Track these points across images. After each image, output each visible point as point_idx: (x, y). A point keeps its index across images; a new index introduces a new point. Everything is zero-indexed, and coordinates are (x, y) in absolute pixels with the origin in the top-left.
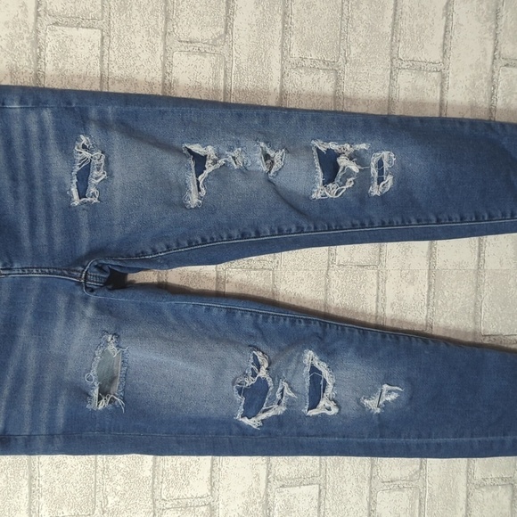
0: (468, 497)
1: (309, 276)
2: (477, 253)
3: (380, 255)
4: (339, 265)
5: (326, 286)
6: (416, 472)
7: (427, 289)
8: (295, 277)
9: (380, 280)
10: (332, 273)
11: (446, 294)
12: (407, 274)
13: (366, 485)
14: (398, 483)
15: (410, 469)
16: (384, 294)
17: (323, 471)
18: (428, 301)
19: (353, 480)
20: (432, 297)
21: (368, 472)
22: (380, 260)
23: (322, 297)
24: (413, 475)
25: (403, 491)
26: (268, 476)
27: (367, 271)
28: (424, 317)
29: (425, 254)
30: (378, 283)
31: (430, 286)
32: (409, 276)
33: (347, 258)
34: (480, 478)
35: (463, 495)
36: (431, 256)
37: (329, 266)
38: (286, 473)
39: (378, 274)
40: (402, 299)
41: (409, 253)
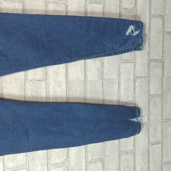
0: (86, 167)
1: (17, 85)
2: (84, 74)
3: (46, 76)
4: (30, 81)
5: (24, 89)
6: (66, 160)
7: (66, 88)
8: (11, 86)
9: (47, 86)
10: (27, 84)
11: (73, 90)
12: (57, 83)
13: (46, 167)
14: (58, 165)
15: (63, 159)
16: (49, 91)
17: (27, 163)
18: (67, 93)
19: (40, 166)
20: (68, 92)
21: (46, 162)
22: (46, 78)
23: (23, 94)
24: (64, 161)
25: (61, 168)
26: (4, 168)
27: (42, 82)
28: (65, 100)
29: (64, 75)
30: (46, 87)
31: (67, 87)
32: (58, 84)
33: (33, 78)
34: (90, 159)
35: (84, 167)
36: (67, 76)
37: (25, 81)
38: (12, 166)
39: (46, 83)
40: (56, 93)
41: (58, 75)
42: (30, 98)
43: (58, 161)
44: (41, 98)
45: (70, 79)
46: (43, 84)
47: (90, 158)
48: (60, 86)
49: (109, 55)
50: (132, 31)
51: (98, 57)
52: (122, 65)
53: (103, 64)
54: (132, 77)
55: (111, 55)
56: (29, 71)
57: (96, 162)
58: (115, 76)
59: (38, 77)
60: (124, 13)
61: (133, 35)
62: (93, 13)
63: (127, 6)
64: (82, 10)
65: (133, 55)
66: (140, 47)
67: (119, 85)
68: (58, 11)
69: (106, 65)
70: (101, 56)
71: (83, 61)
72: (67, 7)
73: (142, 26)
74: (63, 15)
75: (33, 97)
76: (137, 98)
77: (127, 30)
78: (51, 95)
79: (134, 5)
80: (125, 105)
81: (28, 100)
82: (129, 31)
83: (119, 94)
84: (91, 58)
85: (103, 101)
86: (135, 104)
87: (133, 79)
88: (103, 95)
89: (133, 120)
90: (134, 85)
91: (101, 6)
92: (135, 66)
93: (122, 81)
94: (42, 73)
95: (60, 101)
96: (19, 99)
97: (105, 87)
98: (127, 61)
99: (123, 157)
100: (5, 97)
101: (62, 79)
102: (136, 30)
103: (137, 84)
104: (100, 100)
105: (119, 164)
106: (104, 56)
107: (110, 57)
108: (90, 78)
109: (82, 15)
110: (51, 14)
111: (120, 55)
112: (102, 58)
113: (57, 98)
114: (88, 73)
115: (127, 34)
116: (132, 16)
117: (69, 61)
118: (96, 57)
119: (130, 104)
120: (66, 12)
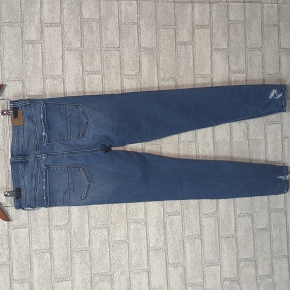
42: (183, 156)
43: (208, 212)
44: (192, 157)
45: (217, 140)
46: (193, 145)
47: (238, 212)
48: (208, 146)
49: (252, 117)
50: (275, 94)
51: (242, 119)
52: (268, 126)
53: (248, 127)
54: (279, 137)
55: (255, 117)
56: (181, 134)
57: (244, 216)
58: (261, 137)
59: (188, 139)
60: (268, 78)
61: (276, 98)
62: (236, 81)
63: (271, 72)
64: (226, 80)
65: (280, 116)
66: (285, 109)
67: (265, 145)
68: (205, 84)
69: (252, 127)
70: (245, 119)
71: (229, 124)
72: (212, 79)
73: (285, 89)
74: (209, 86)
75: (185, 156)
76: (286, 157)
77: (270, 94)
78: (200, 154)
79: (278, 70)
80: (273, 164)
81: (181, 157)
82: (272, 94)
83: (266, 154)
84: (235, 121)
85: (250, 160)
86: (284, 163)
87: (281, 140)
88: (249, 154)
89: (280, 177)
90: (282, 145)
91: (244, 75)
92: (282, 126)
93: (269, 141)
94: (192, 136)
95: (208, 159)
96: (174, 157)
97: (251, 147)
98: (273, 123)
99: (273, 215)
100: (164, 155)
101: (210, 140)
102: (279, 93)
103: (285, 144)
104: (247, 159)
105: (270, 221)
106: (248, 118)
107: (255, 119)
108: (235, 139)
109: (226, 85)
110: (198, 87)
111: (265, 117)
112: (247, 121)
113: (206, 157)
114: (234, 134)
115: (271, 97)
116: (277, 80)
117: (215, 124)
118: (240, 120)
119: (279, 163)
120: (212, 84)
